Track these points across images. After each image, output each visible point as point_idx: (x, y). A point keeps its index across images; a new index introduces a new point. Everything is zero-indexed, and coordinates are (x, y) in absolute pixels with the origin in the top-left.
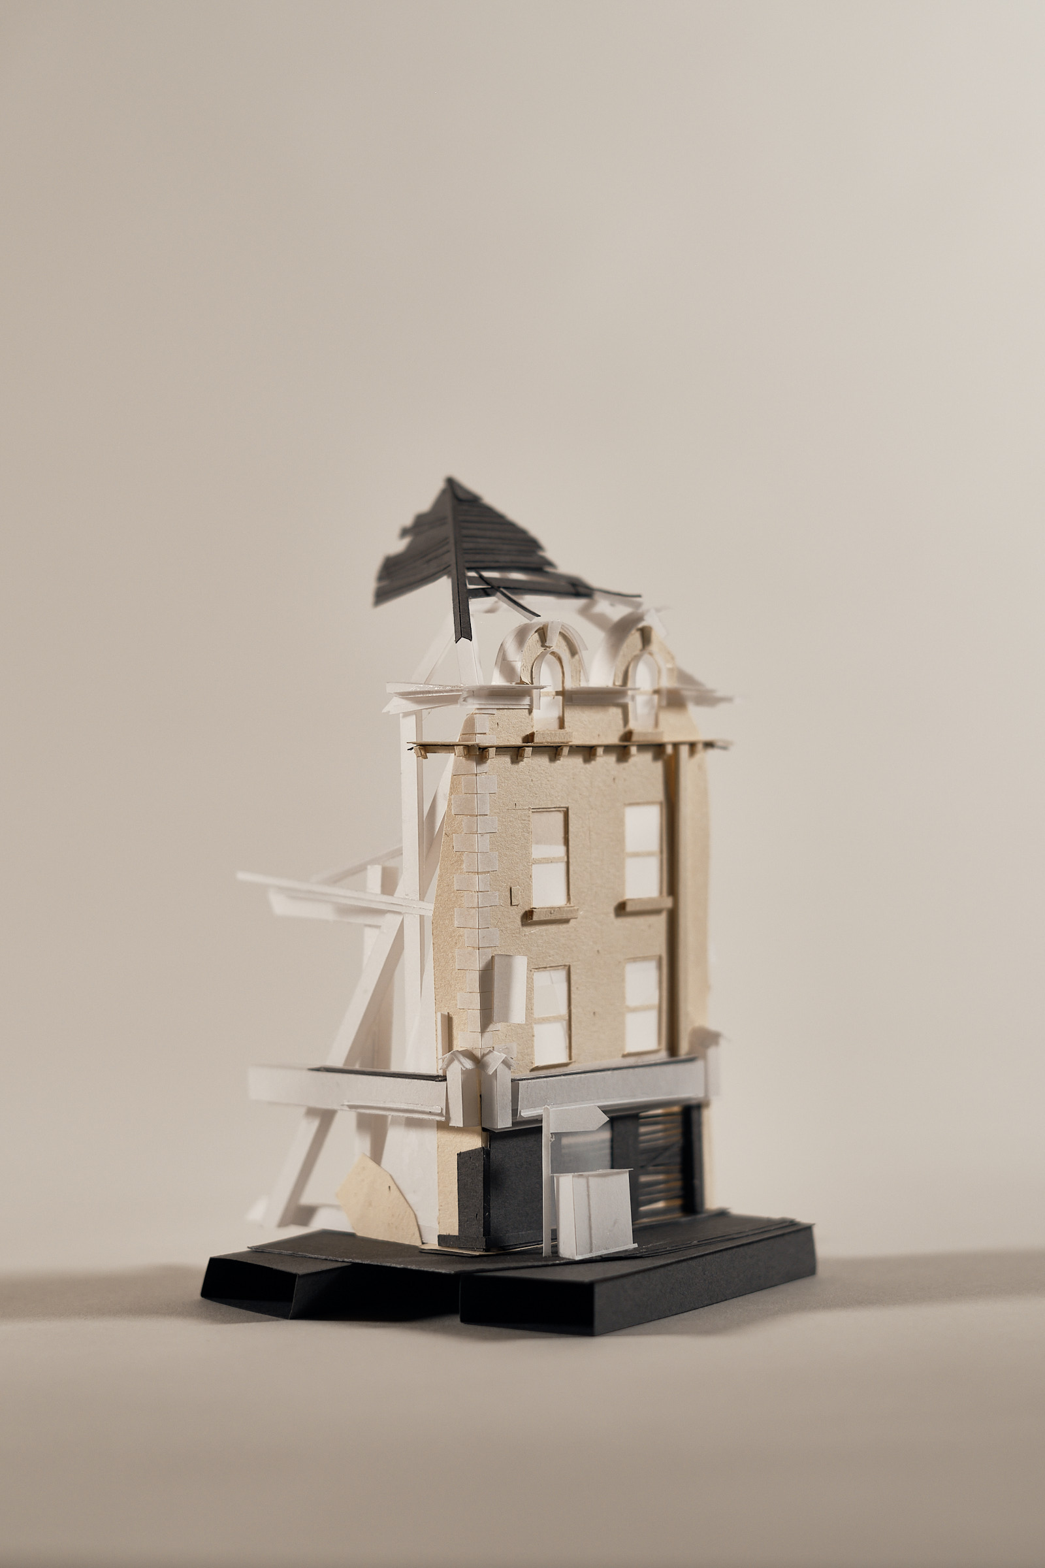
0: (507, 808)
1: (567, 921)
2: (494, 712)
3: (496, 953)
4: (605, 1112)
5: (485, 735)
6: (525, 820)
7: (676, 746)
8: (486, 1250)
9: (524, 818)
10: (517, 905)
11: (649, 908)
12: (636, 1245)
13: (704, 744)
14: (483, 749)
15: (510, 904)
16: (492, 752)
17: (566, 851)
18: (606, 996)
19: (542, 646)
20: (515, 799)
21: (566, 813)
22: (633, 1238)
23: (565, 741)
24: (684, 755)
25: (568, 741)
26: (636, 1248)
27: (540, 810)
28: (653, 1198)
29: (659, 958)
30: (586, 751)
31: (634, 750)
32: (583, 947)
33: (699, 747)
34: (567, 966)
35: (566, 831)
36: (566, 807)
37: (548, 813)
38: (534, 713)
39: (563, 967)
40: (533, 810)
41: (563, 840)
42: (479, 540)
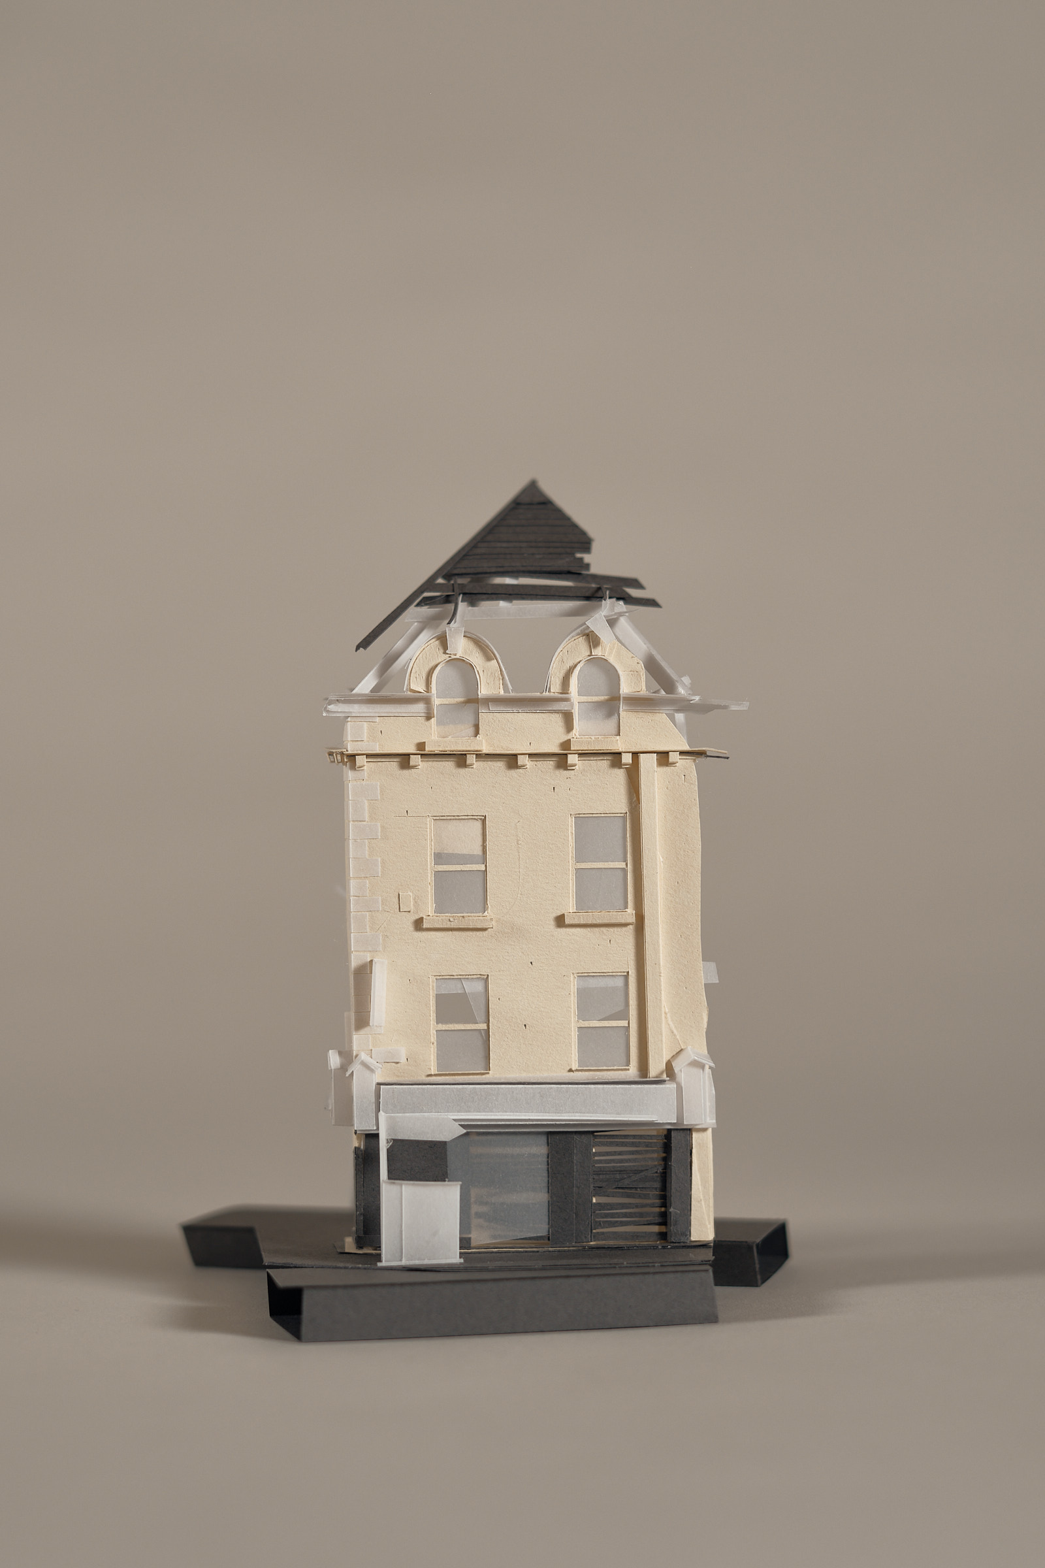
0: (394, 814)
1: (484, 930)
2: (376, 719)
3: (376, 957)
5: (361, 743)
9: (419, 826)
10: (409, 912)
11: (606, 921)
12: (462, 1260)
13: (682, 753)
14: (352, 757)
15: (398, 910)
16: (360, 760)
17: (484, 861)
18: (543, 1009)
19: (445, 653)
20: (406, 806)
21: (484, 821)
22: (460, 1253)
23: (472, 749)
24: (648, 763)
25: (476, 749)
26: (461, 1264)
27: (444, 818)
28: (617, 1222)
29: (626, 974)
30: (512, 760)
31: (572, 759)
32: (508, 958)
33: (673, 757)
34: (484, 975)
35: (484, 840)
36: (483, 816)
37: (457, 821)
38: (433, 720)
39: (479, 976)
40: (435, 818)
41: (481, 848)
42: (499, 545)
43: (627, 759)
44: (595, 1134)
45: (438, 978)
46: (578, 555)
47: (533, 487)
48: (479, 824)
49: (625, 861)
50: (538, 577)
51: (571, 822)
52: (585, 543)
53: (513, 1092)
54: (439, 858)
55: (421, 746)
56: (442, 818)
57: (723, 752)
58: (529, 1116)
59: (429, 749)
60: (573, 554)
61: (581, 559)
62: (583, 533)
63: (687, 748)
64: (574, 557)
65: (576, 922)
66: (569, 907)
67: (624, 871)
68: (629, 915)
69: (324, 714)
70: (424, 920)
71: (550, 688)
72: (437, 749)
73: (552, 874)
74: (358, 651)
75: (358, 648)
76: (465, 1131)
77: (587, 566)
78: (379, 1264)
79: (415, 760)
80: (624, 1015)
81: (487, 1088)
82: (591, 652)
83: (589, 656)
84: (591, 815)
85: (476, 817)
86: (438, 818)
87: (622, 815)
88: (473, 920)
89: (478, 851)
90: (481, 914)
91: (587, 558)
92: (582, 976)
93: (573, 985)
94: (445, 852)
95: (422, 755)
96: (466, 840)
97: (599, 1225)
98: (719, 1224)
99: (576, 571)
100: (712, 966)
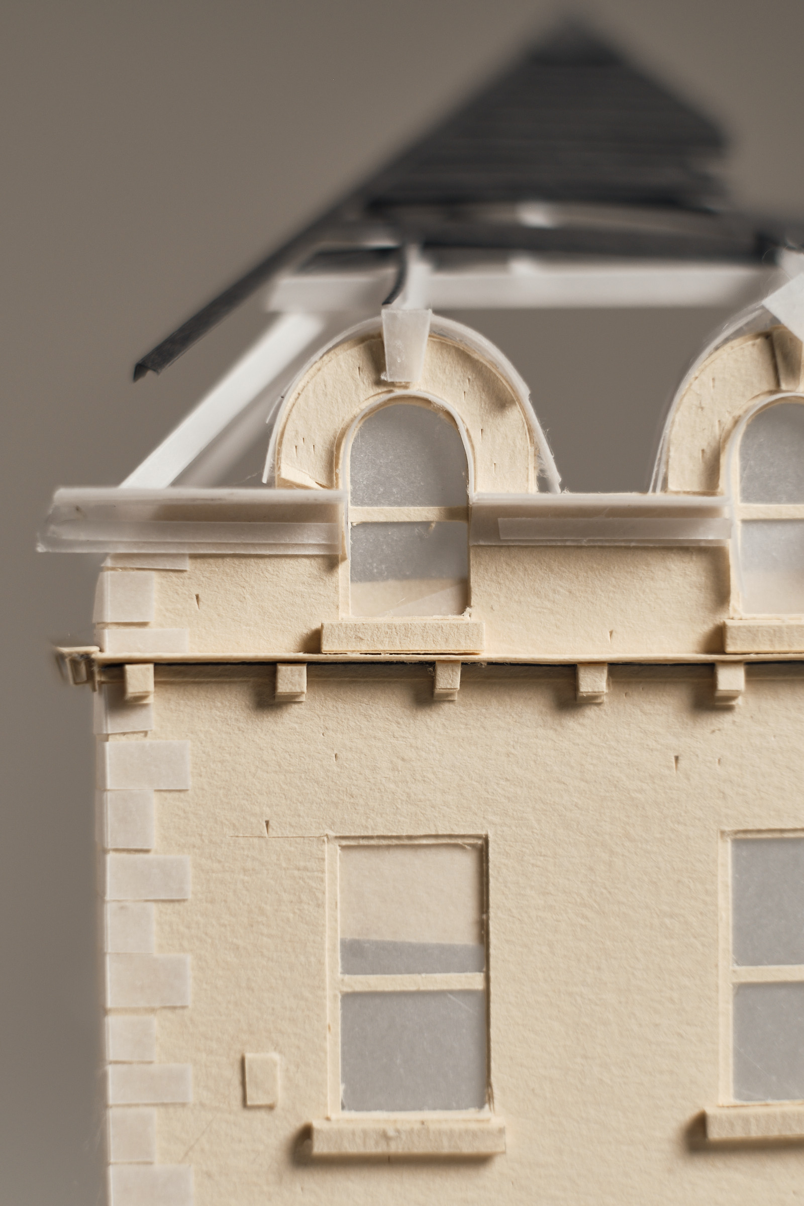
0: (230, 832)
1: (481, 1161)
6: (305, 869)
9: (301, 864)
10: (267, 1109)
14: (117, 670)
15: (237, 1102)
16: (138, 678)
17: (484, 963)
19: (379, 383)
20: (267, 810)
21: (481, 852)
23: (451, 649)
27: (372, 842)
31: (730, 678)
35: (483, 907)
36: (478, 837)
37: (407, 851)
38: (344, 570)
40: (344, 843)
41: (474, 928)
48: (466, 863)
51: (725, 852)
54: (357, 955)
55: (314, 641)
56: (362, 842)
59: (332, 648)
65: (739, 1133)
66: (715, 1090)
69: (41, 549)
70: (315, 1132)
71: (665, 480)
72: (354, 650)
73: (672, 1000)
74: (141, 381)
75: (140, 369)
79: (290, 680)
82: (778, 384)
83: (771, 392)
84: (777, 835)
85: (460, 841)
86: (352, 843)
88: (451, 1131)
89: (465, 935)
94: (374, 937)
95: (310, 664)
96: (433, 904)
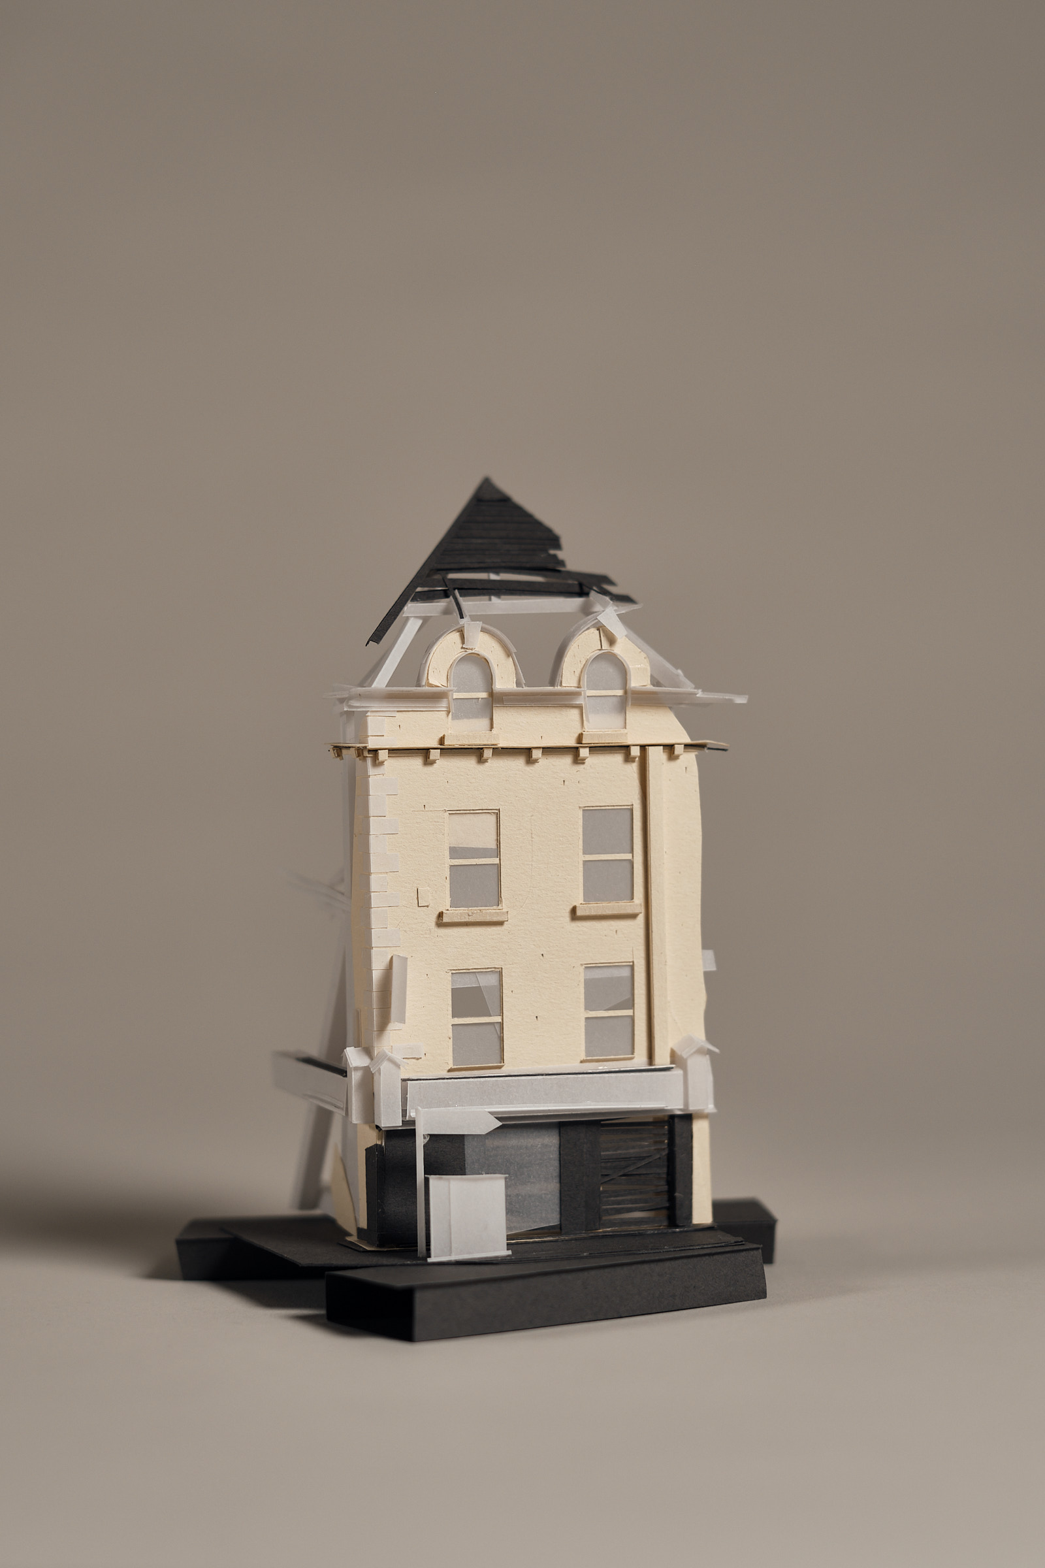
0: (413, 810)
1: (501, 923)
2: (397, 715)
3: (396, 953)
4: (499, 1119)
5: (382, 738)
6: (438, 822)
7: (643, 748)
8: (379, 1246)
9: (436, 820)
10: (427, 906)
11: (615, 912)
12: (510, 1252)
13: (687, 746)
14: (375, 752)
15: (416, 905)
16: (383, 755)
17: (498, 852)
18: (553, 1001)
19: (463, 647)
20: (425, 801)
21: (498, 815)
22: (508, 1244)
23: (489, 743)
24: (656, 756)
25: (493, 743)
26: (509, 1256)
27: (460, 812)
28: (623, 1208)
29: (631, 964)
30: (526, 753)
31: (584, 752)
32: (521, 950)
33: (679, 750)
34: (498, 968)
35: (498, 834)
36: (497, 810)
37: (472, 815)
38: (453, 715)
39: (493, 969)
40: (450, 812)
41: (495, 843)
42: (474, 541)
43: (635, 752)
44: (602, 1122)
45: (454, 972)
46: (552, 552)
47: (486, 484)
48: (493, 818)
49: (632, 851)
50: (519, 573)
51: (581, 812)
52: (554, 541)
53: (532, 1084)
54: (455, 852)
55: (442, 741)
56: (458, 812)
57: (722, 744)
58: (547, 1107)
59: (448, 743)
60: (546, 551)
61: (555, 556)
62: (548, 531)
63: (688, 741)
64: (548, 553)
65: (587, 913)
66: (578, 899)
67: (631, 863)
68: (637, 905)
70: (444, 914)
71: (564, 682)
72: (456, 743)
73: (563, 867)
75: (369, 642)
76: (501, 1124)
77: (562, 563)
78: (429, 1260)
79: (434, 754)
80: (631, 1004)
81: (508, 1080)
82: (601, 646)
83: (599, 650)
84: (599, 808)
85: (490, 811)
86: (453, 812)
87: (629, 807)
88: (489, 913)
89: (493, 846)
90: (495, 907)
91: (561, 555)
92: (588, 968)
93: (581, 976)
94: (461, 846)
95: (441, 749)
96: (480, 834)
97: (607, 1212)
98: (719, 1207)
99: (553, 568)
100: (710, 954)
